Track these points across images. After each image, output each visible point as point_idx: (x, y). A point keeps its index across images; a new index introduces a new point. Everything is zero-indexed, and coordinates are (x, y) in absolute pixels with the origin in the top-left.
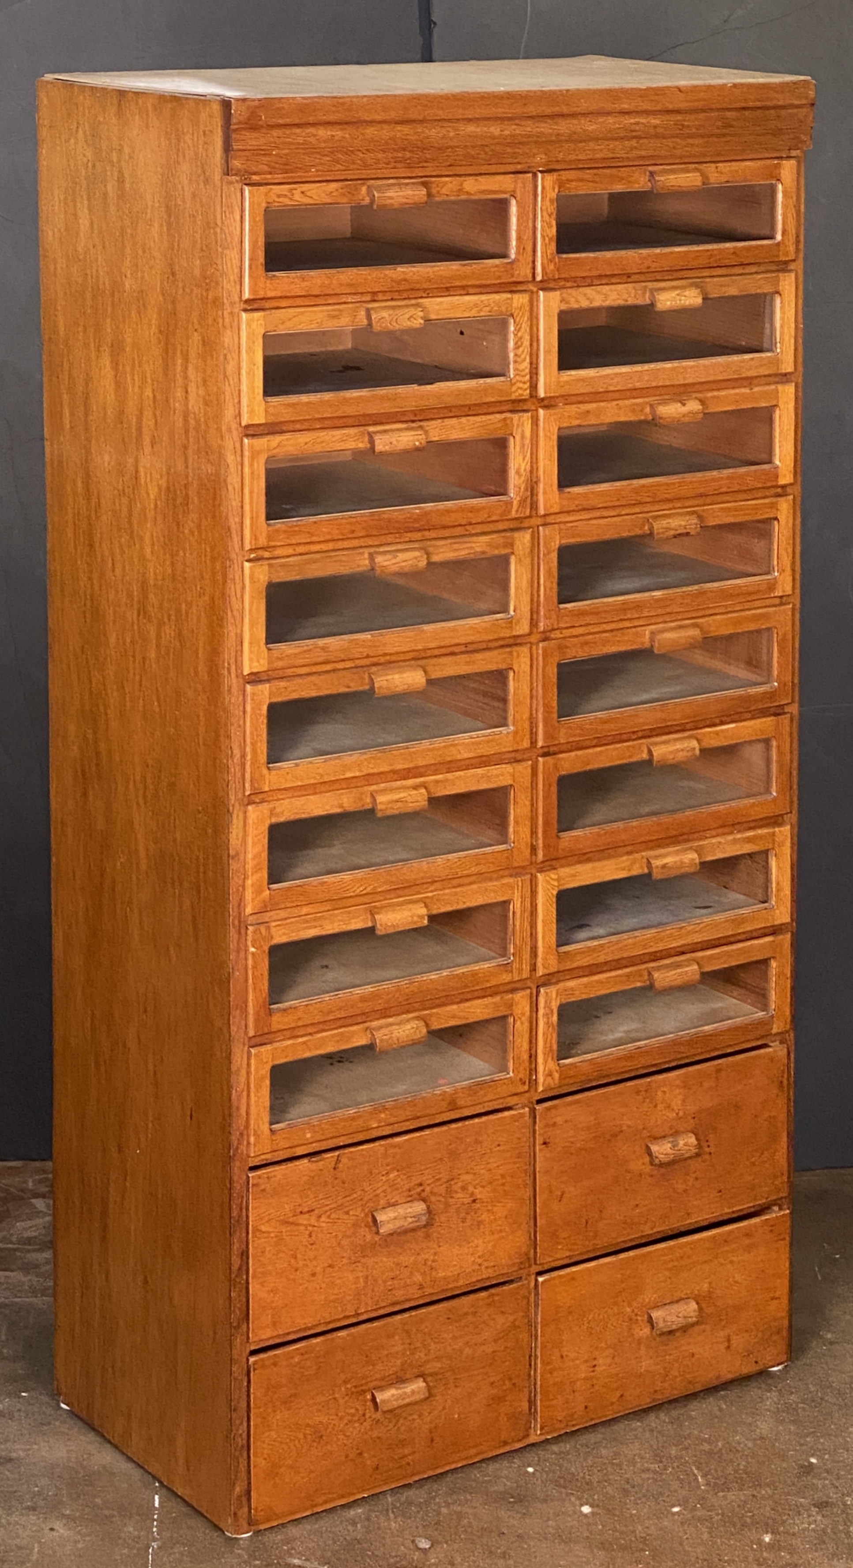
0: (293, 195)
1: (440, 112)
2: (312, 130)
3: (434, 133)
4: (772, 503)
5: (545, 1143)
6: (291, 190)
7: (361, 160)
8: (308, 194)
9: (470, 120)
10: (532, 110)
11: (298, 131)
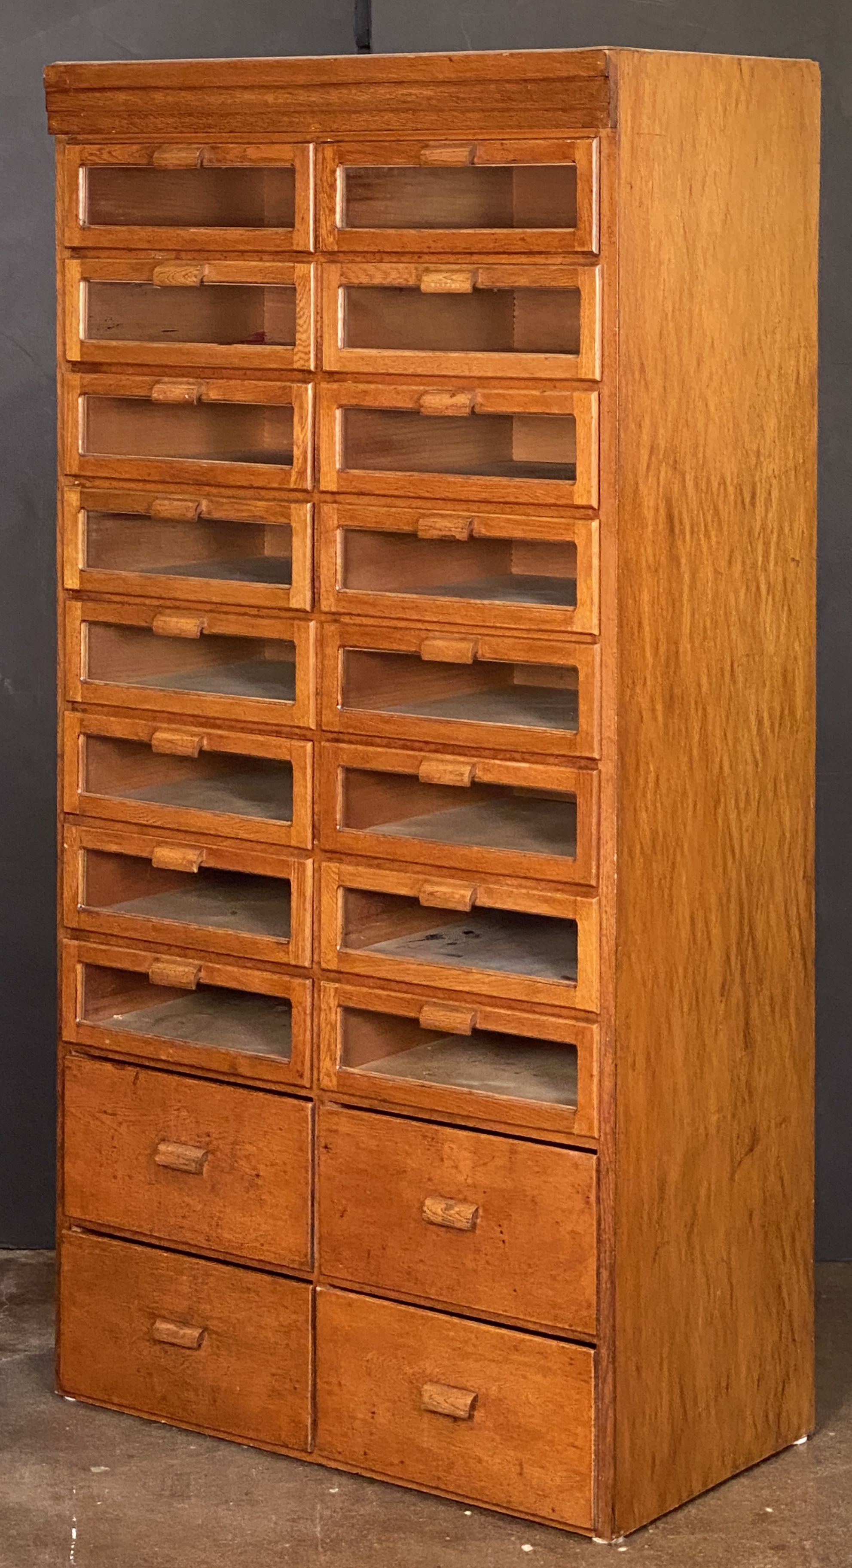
0: (102, 154)
1: (215, 80)
2: (109, 94)
3: (214, 100)
4: (568, 525)
5: (326, 1147)
6: (99, 150)
7: (153, 123)
8: (114, 154)
9: (245, 88)
10: (301, 79)
11: (98, 95)
